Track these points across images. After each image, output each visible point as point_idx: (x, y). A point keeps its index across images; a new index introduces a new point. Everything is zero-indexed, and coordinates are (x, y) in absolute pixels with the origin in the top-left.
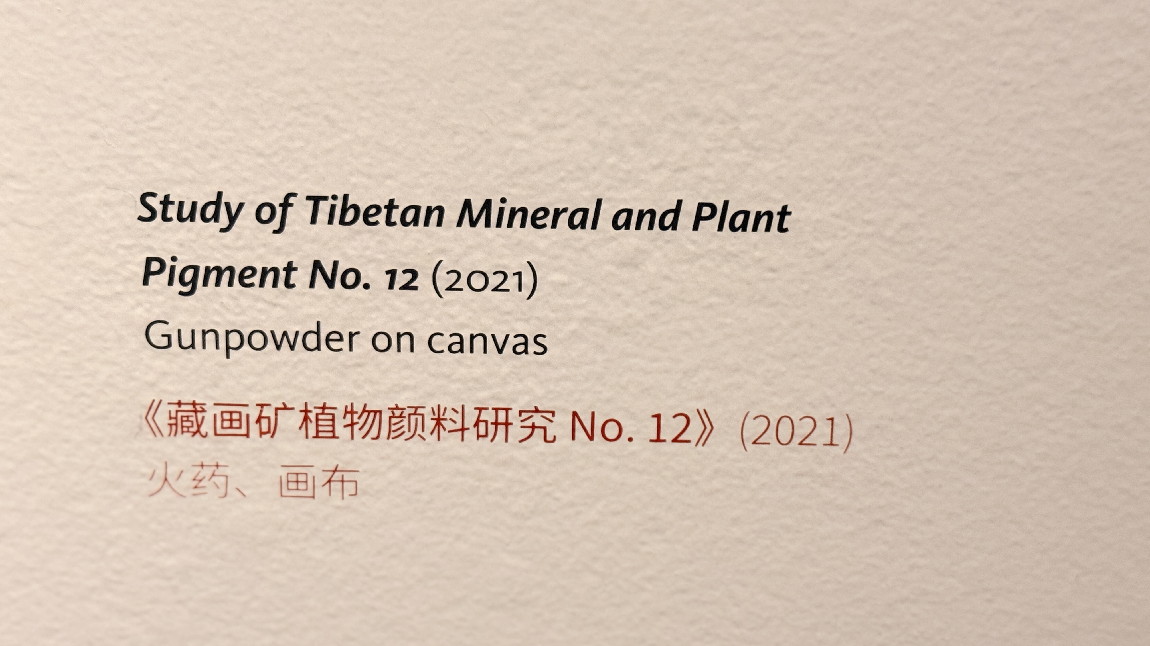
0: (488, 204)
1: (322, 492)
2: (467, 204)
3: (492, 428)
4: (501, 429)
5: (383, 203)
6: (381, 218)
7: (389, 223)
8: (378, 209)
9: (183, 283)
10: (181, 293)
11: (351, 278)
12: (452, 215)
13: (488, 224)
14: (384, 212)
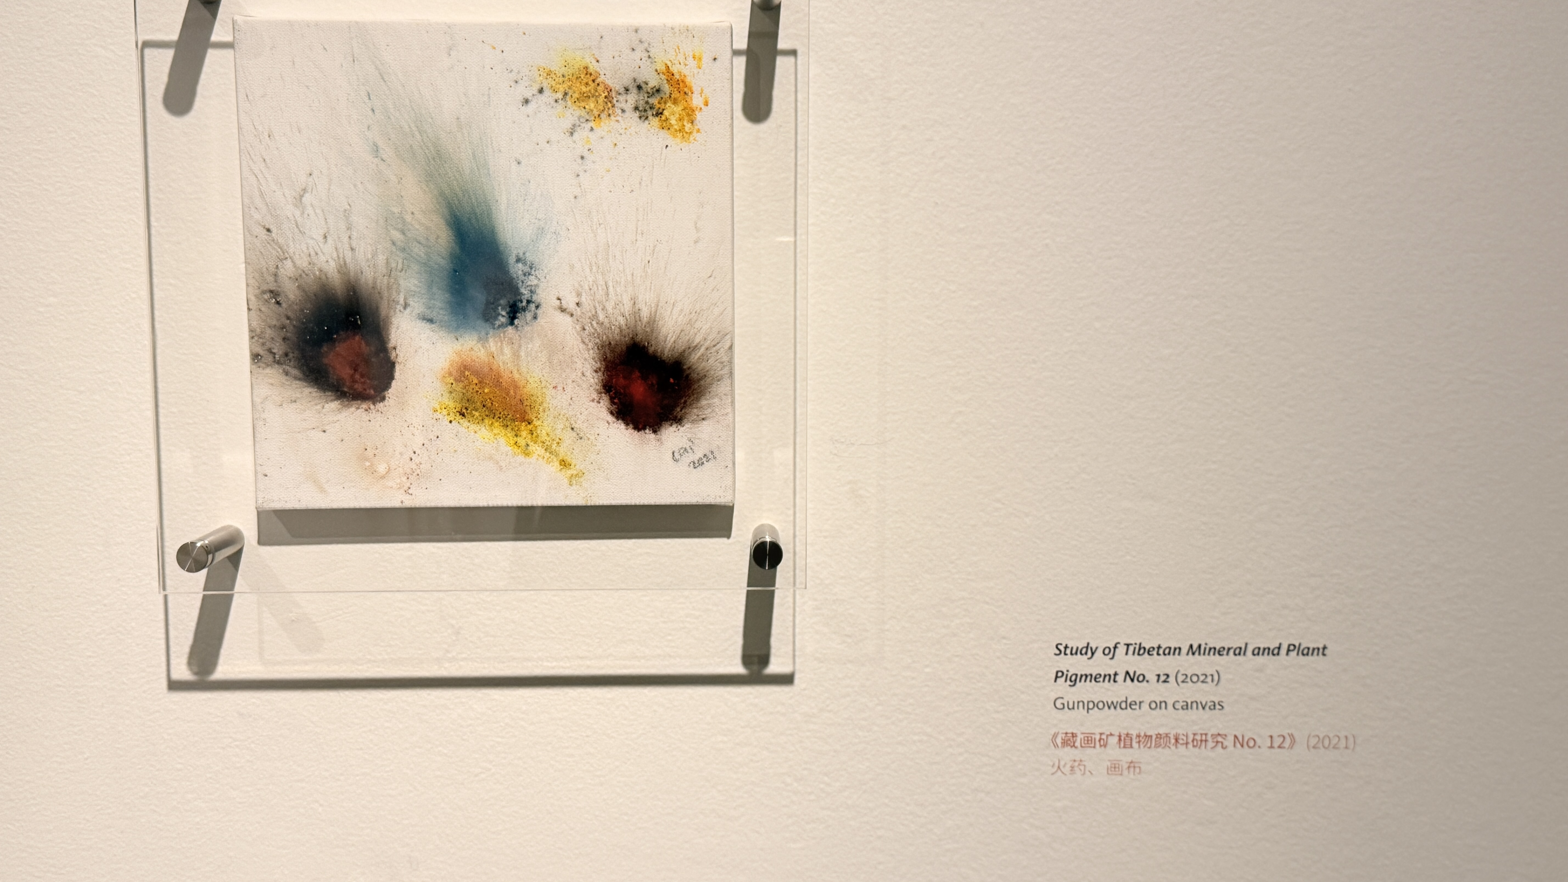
0: (1200, 646)
1: (1125, 772)
2: (1191, 646)
3: (1199, 743)
4: (1204, 743)
5: (1156, 646)
6: (1155, 653)
7: (1158, 654)
8: (1154, 648)
9: (1071, 681)
10: (1070, 686)
11: (1141, 678)
12: (1184, 650)
13: (1199, 654)
14: (1156, 650)
